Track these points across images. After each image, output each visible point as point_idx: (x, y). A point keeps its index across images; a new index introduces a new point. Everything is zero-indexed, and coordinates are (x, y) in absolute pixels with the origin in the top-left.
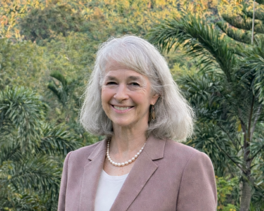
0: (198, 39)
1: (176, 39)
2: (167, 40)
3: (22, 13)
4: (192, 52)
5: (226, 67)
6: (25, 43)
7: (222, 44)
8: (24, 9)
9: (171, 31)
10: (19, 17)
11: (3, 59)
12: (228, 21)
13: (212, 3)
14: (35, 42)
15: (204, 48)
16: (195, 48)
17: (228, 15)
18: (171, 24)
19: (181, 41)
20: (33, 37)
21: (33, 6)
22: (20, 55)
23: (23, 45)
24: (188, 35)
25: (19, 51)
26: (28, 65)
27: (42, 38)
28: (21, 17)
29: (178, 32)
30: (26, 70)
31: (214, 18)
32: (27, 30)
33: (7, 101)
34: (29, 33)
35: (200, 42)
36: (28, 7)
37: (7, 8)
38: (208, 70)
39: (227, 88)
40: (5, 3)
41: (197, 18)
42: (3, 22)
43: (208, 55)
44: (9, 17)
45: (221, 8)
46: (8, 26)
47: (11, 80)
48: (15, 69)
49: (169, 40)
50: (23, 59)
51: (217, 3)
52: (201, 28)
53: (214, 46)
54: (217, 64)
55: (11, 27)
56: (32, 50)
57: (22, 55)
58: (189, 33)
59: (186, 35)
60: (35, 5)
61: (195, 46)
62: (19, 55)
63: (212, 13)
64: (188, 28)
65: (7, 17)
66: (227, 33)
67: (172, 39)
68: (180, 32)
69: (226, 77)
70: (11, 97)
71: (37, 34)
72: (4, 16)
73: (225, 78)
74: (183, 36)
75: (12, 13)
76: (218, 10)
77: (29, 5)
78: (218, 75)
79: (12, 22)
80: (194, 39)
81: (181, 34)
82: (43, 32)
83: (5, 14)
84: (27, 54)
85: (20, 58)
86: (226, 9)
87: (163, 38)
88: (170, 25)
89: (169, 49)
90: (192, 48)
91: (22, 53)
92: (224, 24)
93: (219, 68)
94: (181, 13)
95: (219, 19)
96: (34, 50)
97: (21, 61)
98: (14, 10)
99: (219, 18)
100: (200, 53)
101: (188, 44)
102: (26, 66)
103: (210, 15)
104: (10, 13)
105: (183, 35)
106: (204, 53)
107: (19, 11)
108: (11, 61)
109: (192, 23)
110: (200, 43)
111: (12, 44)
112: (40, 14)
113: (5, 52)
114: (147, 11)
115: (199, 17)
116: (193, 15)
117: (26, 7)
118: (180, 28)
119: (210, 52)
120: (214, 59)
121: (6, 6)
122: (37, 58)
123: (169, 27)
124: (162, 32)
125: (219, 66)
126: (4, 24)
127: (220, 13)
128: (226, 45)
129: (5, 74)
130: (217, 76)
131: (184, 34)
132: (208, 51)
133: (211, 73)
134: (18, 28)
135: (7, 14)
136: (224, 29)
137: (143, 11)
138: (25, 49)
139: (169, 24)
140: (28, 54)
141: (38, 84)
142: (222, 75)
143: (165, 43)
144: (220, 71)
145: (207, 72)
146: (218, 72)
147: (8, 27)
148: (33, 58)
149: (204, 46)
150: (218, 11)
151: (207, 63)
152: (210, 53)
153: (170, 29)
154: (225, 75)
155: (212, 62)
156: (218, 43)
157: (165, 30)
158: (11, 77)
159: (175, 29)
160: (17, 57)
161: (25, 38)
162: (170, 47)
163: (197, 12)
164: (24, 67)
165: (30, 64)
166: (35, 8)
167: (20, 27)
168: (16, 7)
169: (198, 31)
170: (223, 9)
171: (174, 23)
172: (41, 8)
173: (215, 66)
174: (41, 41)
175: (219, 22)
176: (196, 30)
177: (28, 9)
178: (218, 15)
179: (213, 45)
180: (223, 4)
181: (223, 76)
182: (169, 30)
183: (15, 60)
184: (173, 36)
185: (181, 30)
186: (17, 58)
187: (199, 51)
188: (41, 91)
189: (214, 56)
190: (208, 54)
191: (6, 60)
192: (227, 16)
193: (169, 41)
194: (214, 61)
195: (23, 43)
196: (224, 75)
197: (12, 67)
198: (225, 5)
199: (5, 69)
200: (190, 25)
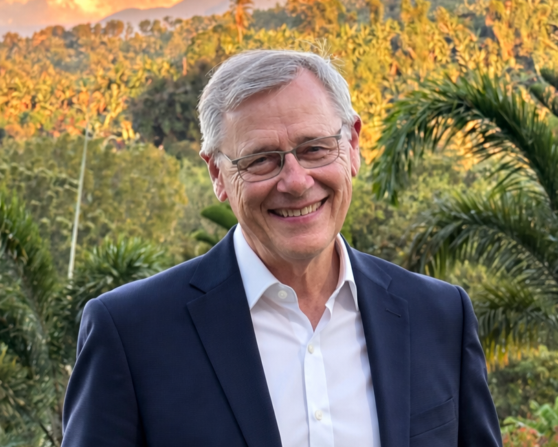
0: (494, 120)
1: (450, 121)
2: (433, 122)
3: (133, 87)
4: (481, 147)
5: (548, 179)
6: (141, 149)
7: (542, 131)
8: (138, 80)
9: (440, 105)
10: (128, 94)
11: (96, 184)
12: (552, 84)
13: (523, 46)
14: (161, 147)
15: (506, 139)
16: (487, 139)
17: (553, 71)
18: (441, 90)
19: (459, 125)
20: (157, 138)
21: (157, 73)
22: (132, 175)
23: (137, 153)
24: (476, 112)
25: (130, 165)
26: (149, 196)
27: (175, 139)
28: (132, 95)
29: (455, 106)
30: (144, 207)
31: (525, 77)
32: (144, 122)
33: (106, 268)
34: (150, 128)
35: (498, 125)
36: (146, 75)
37: (103, 77)
38: (512, 185)
39: (549, 223)
40: (99, 67)
41: (492, 76)
42: (95, 106)
43: (513, 155)
44: (107, 95)
45: (540, 56)
46: (105, 113)
47: (113, 226)
48: (120, 203)
49: (437, 122)
50: (139, 182)
51: (532, 47)
52: (501, 98)
53: (527, 136)
54: (531, 172)
55: (111, 117)
56: (155, 164)
57: (135, 175)
58: (477, 106)
59: (470, 113)
60: (160, 70)
61: (487, 134)
62: (130, 173)
63: (522, 67)
64: (475, 97)
65: (103, 94)
66: (551, 107)
67: (443, 121)
68: (459, 106)
69: (548, 200)
70: (113, 261)
71: (167, 130)
72: (97, 94)
73: (546, 201)
74: (465, 114)
75: (114, 87)
76: (535, 60)
77: (149, 71)
78: (532, 195)
79: (114, 105)
80: (487, 121)
81: (462, 109)
82: (179, 126)
83: (98, 89)
84: (145, 172)
85: (132, 181)
86: (550, 59)
87: (425, 119)
88: (439, 93)
89: (436, 141)
90: (482, 140)
91: (135, 171)
92: (544, 91)
93: (534, 180)
94: (459, 67)
95: (535, 79)
96: (161, 165)
97: (133, 188)
98: (118, 82)
99: (537, 77)
100: (497, 150)
101: (473, 130)
102: (145, 197)
103: (518, 71)
104: (109, 87)
105: (464, 112)
106: (505, 149)
107: (127, 83)
108: (113, 186)
109: (484, 88)
110: (498, 129)
111: (114, 150)
112: (170, 90)
113: (100, 169)
114: (387, 80)
115: (496, 76)
116: (485, 70)
117: (142, 75)
118: (459, 98)
119: (517, 146)
120: (525, 163)
121: (101, 72)
122: (167, 180)
123: (437, 96)
124: (422, 106)
125: (535, 177)
126: (98, 110)
127: (537, 67)
128: (551, 134)
129: (100, 214)
130: (531, 198)
131: (468, 109)
132: (514, 146)
133: (519, 191)
134: (127, 119)
135: (102, 90)
136: (545, 100)
137: (380, 80)
138: (140, 163)
139: (437, 89)
140: (150, 171)
141: (169, 234)
142: (541, 194)
143: (429, 128)
144: (537, 186)
145: (510, 188)
146: (532, 189)
147: (105, 117)
148: (159, 181)
149: (507, 136)
150: (535, 63)
151: (512, 169)
152: (517, 149)
153: (439, 101)
154: (546, 195)
155: (520, 169)
156: (535, 129)
157: (430, 102)
158: (112, 221)
159: (450, 101)
160: (126, 178)
161: (142, 139)
162: (438, 136)
163: (491, 65)
164: (141, 199)
165: (153, 193)
166: (160, 77)
167: (131, 116)
168: (123, 74)
169: (495, 103)
170: (544, 59)
171: (446, 88)
172: (172, 76)
173: (527, 176)
174: (174, 145)
175: (536, 85)
176: (491, 102)
177: (147, 79)
178: (535, 71)
179: (524, 132)
180: (545, 49)
181: (542, 198)
182: (436, 103)
183: (120, 185)
184: (445, 115)
185: (460, 102)
186: (126, 181)
187: (496, 145)
188: (177, 249)
189: (525, 156)
190: (512, 151)
191: (101, 185)
192: (551, 73)
193: (436, 125)
194: (525, 166)
195: (137, 148)
196: (544, 196)
197: (114, 199)
198: (548, 50)
199: (99, 204)
200: (478, 91)
